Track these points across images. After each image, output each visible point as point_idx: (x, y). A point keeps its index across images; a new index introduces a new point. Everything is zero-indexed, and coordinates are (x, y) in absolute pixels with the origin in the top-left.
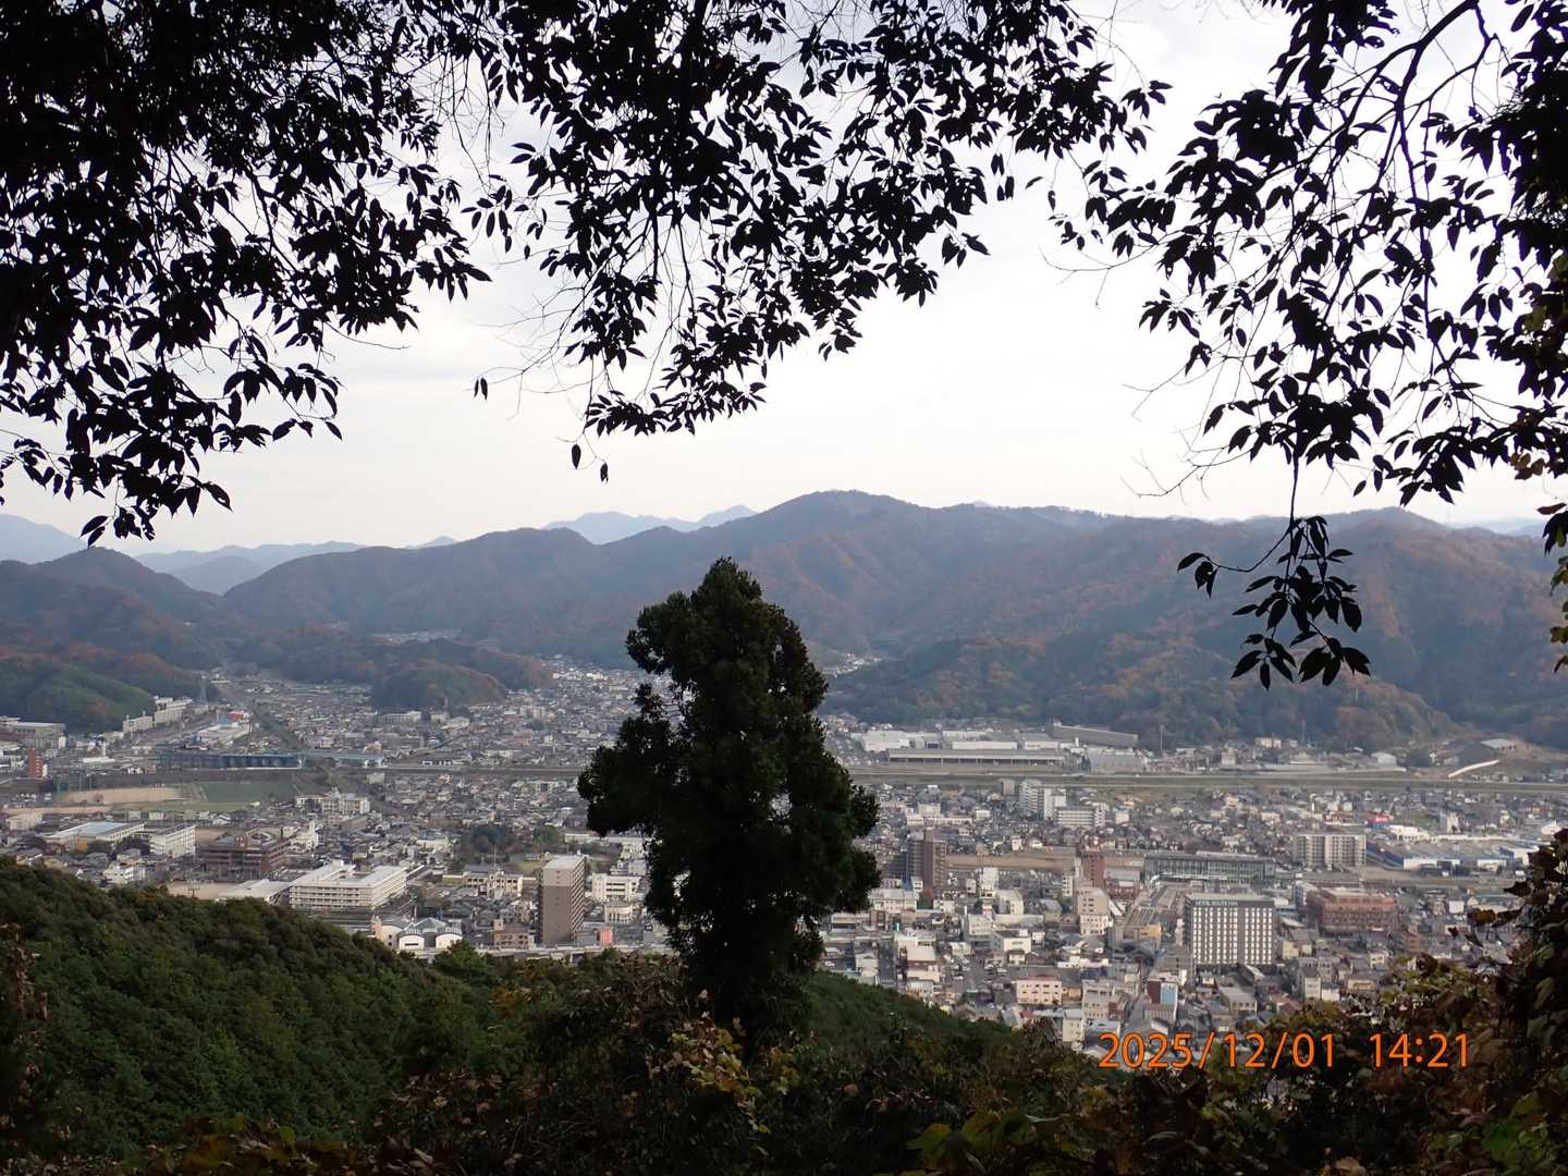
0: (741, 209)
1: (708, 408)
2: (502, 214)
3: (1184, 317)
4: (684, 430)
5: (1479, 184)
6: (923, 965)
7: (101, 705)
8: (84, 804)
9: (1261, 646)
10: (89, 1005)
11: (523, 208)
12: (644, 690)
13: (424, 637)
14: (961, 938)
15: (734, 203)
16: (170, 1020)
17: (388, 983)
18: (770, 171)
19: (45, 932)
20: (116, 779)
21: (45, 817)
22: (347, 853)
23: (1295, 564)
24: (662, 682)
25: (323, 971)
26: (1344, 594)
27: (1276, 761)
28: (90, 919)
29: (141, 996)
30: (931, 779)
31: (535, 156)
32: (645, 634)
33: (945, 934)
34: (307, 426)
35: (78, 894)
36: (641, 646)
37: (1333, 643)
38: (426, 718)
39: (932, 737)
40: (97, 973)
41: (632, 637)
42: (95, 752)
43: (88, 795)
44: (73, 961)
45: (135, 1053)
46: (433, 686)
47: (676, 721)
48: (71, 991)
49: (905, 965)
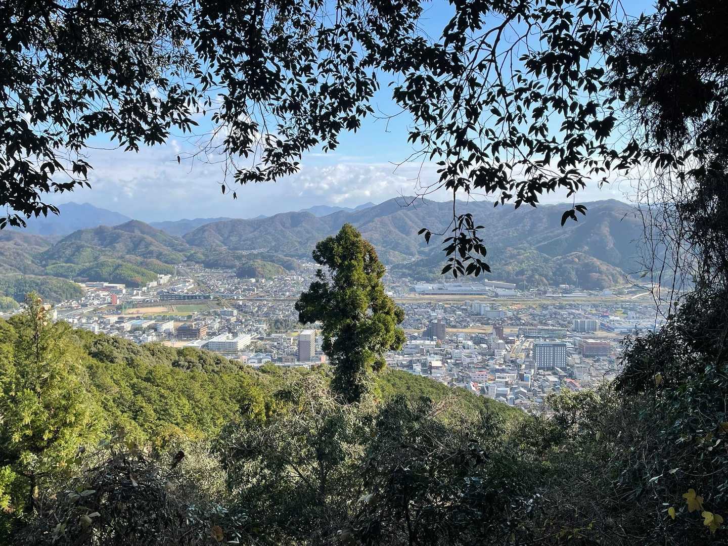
0: (282, 94)
1: (281, 172)
2: (193, 98)
3: (426, 138)
4: (272, 180)
5: (538, 83)
6: (437, 368)
7: (138, 278)
8: (132, 314)
9: (453, 263)
10: (133, 386)
11: (200, 96)
12: (319, 271)
13: (255, 252)
14: (451, 358)
15: (280, 91)
16: (163, 391)
17: (242, 377)
18: (294, 78)
19: (117, 360)
20: (144, 304)
21: (119, 318)
22: (230, 331)
23: (458, 233)
24: (325, 269)
25: (217, 373)
26: (479, 243)
27: (567, 293)
28: (133, 355)
29: (152, 383)
30: (440, 301)
31: (203, 75)
32: (319, 251)
33: (445, 357)
34: (80, 183)
35: (129, 347)
36: (318, 256)
37: (478, 261)
38: (257, 281)
39: (440, 286)
40: (135, 374)
41: (314, 252)
42: (137, 294)
43: (134, 310)
44: (127, 371)
45: (150, 403)
46: (260, 269)
47: (331, 283)
48: (127, 381)
49: (431, 367)
